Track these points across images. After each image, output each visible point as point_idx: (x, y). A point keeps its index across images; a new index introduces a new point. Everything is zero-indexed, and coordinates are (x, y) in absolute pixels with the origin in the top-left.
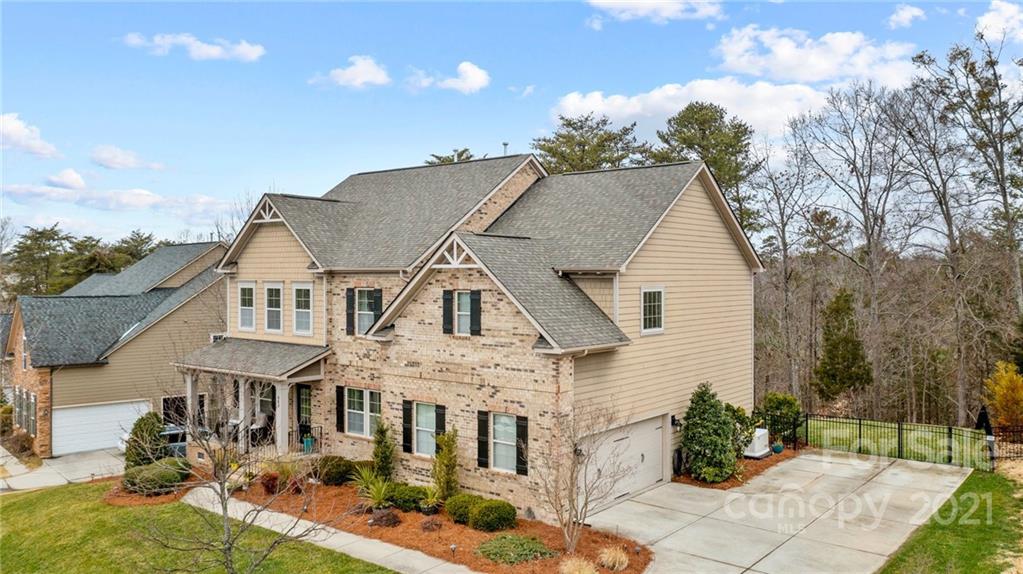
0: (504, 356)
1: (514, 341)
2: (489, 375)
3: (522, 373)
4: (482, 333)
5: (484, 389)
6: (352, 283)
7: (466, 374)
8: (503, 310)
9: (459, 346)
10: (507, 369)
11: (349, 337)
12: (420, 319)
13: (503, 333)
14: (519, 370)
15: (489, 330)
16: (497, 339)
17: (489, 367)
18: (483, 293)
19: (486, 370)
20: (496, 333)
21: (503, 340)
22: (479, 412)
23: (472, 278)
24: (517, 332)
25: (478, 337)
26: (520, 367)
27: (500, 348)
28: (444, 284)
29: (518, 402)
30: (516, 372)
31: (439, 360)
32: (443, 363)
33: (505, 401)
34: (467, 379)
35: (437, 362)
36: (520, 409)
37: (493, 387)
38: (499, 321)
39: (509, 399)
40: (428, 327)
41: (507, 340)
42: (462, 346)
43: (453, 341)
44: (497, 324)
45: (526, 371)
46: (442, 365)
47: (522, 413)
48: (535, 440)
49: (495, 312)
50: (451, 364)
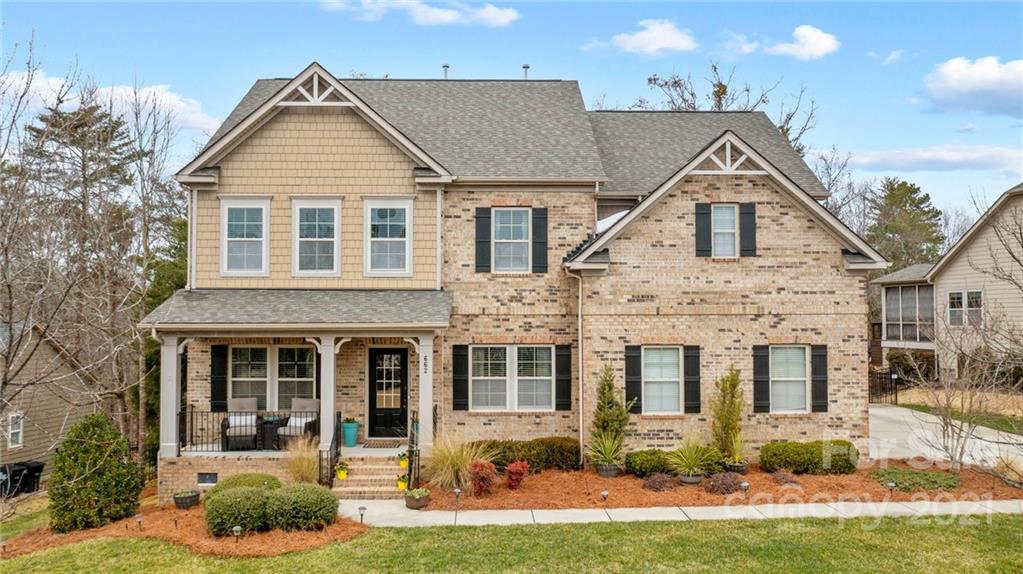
0: (792, 278)
1: (806, 260)
2: (770, 302)
3: (818, 295)
4: (758, 253)
5: (761, 319)
6: (486, 200)
7: (733, 303)
8: (788, 225)
9: (721, 270)
10: (797, 293)
11: (480, 275)
12: (654, 240)
13: (788, 252)
14: (815, 293)
15: (769, 249)
16: (779, 259)
17: (770, 293)
18: (758, 207)
19: (764, 296)
20: (778, 253)
21: (789, 260)
22: (755, 348)
23: (740, 188)
24: (808, 249)
25: (752, 258)
26: (815, 289)
27: (784, 270)
28: (696, 196)
29: (812, 330)
30: (808, 296)
31: (687, 290)
32: (694, 293)
33: (794, 330)
34: (736, 310)
35: (685, 293)
36: (816, 337)
37: (776, 316)
38: (783, 239)
39: (799, 327)
40: (667, 251)
41: (795, 260)
42: (728, 270)
43: (712, 265)
44: (780, 242)
45: (824, 292)
46: (693, 297)
47: (819, 340)
48: (836, 369)
49: (777, 228)
50: (707, 293)
